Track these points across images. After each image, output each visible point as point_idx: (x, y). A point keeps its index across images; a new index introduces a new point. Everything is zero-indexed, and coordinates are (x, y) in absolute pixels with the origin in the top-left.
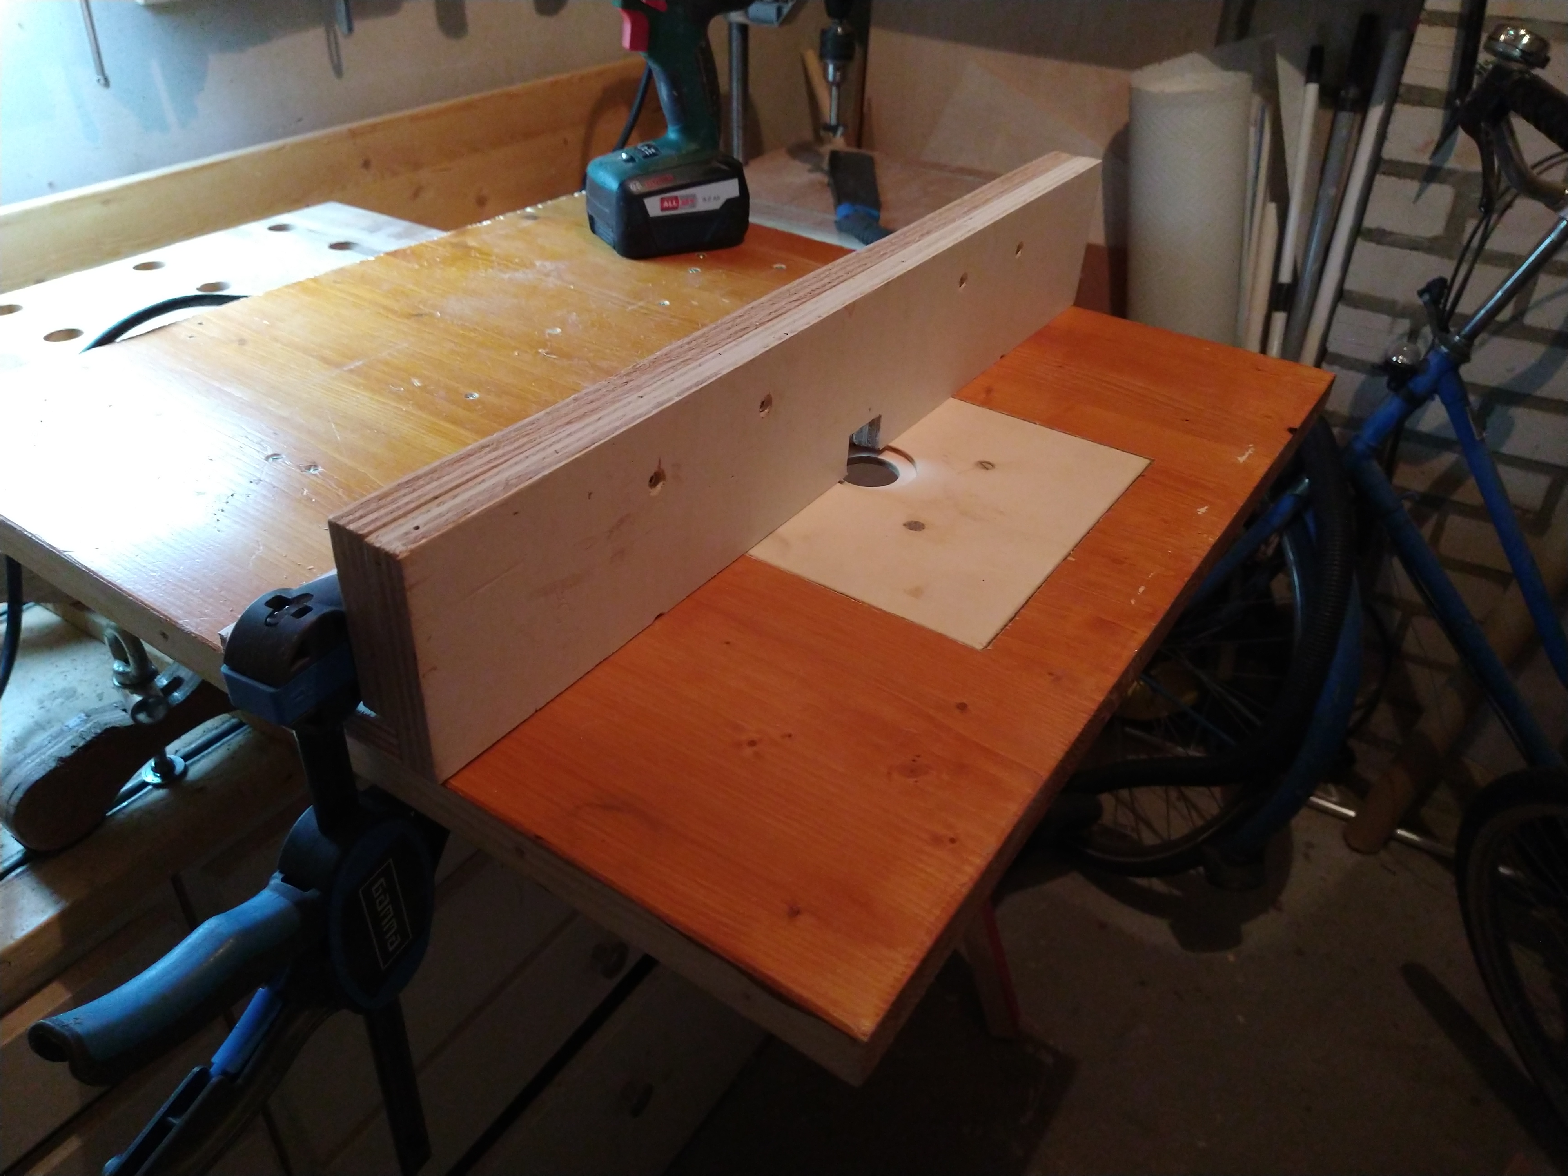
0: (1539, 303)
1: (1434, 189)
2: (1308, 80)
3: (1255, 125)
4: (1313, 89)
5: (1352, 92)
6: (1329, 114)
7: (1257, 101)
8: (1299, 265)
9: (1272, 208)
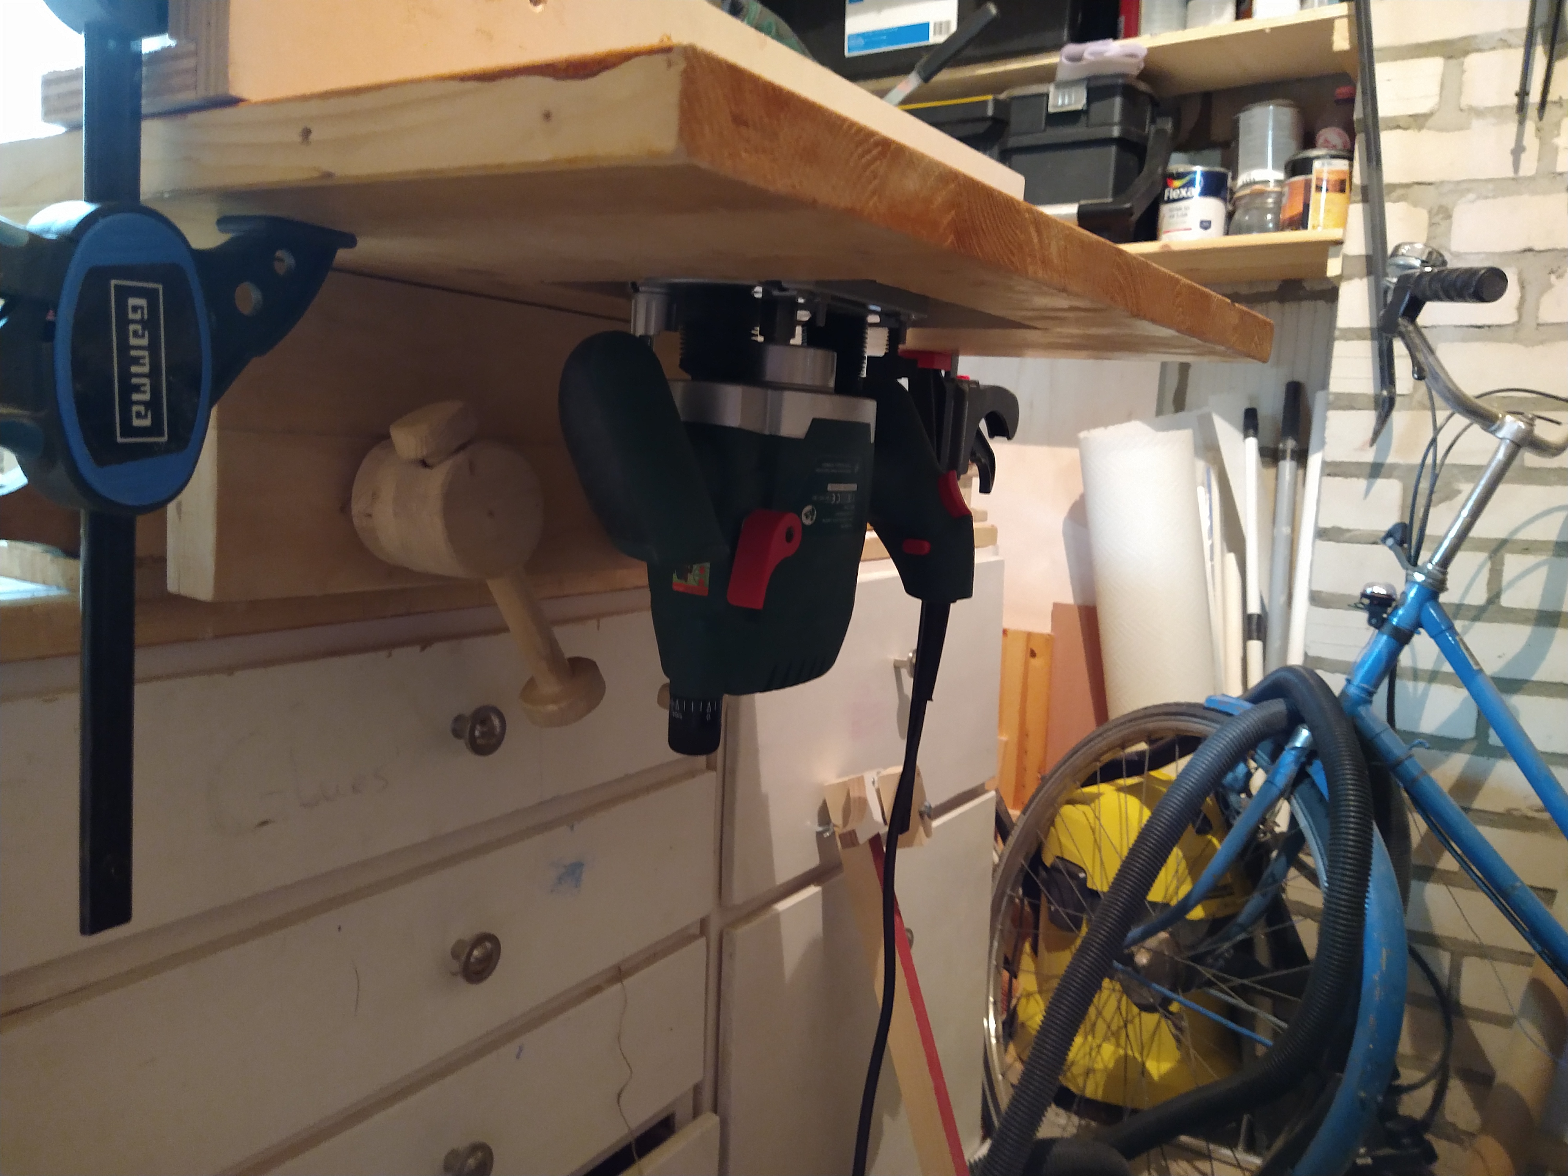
0: (1511, 583)
1: (1380, 483)
2: (1246, 436)
3: (1203, 486)
4: (1252, 443)
5: (1290, 444)
6: (1272, 471)
7: (1201, 465)
8: (1266, 601)
9: (1231, 558)
